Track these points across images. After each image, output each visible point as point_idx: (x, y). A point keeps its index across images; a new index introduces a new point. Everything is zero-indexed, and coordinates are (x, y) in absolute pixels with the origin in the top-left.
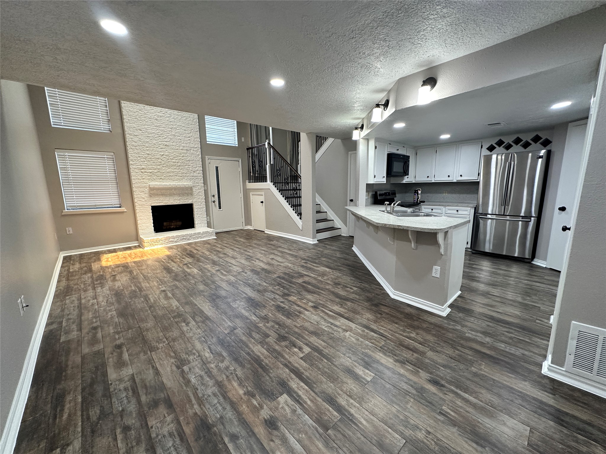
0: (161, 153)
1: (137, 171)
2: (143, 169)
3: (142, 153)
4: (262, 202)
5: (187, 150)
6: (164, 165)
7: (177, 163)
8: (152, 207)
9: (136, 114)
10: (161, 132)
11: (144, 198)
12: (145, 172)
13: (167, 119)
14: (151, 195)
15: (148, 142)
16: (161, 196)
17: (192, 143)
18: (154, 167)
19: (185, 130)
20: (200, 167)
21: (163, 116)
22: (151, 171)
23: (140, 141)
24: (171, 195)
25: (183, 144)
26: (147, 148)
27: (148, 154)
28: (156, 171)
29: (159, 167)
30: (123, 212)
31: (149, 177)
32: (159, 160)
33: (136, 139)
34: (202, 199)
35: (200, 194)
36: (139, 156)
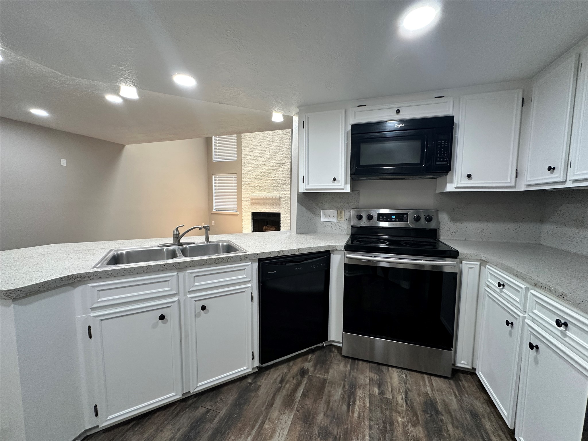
0: (260, 171)
1: (245, 186)
2: (249, 184)
3: (250, 172)
5: (279, 166)
6: (262, 180)
7: (271, 178)
8: (252, 213)
11: (247, 206)
12: (250, 186)
13: (267, 143)
14: (252, 204)
15: (254, 163)
16: (258, 205)
17: (284, 160)
18: (255, 182)
19: (279, 149)
20: (289, 180)
21: (265, 142)
22: (253, 185)
23: (249, 164)
24: (265, 204)
25: (276, 162)
26: (253, 168)
27: (253, 173)
28: (256, 185)
29: (258, 182)
30: (237, 215)
31: (252, 190)
32: (259, 177)
33: (247, 162)
34: (288, 209)
35: (286, 204)
36: (247, 175)
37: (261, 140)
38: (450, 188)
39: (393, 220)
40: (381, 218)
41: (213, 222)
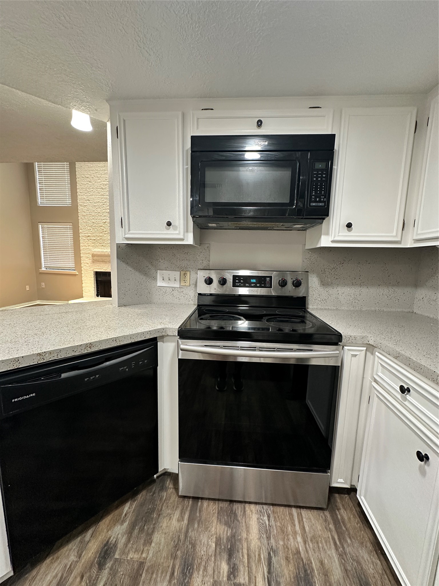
0: (103, 221)
1: (84, 239)
2: (89, 236)
3: (89, 222)
6: (106, 233)
8: (95, 272)
9: (86, 186)
10: (105, 200)
11: (88, 264)
12: (91, 239)
14: (94, 261)
15: (94, 211)
16: (102, 263)
18: (97, 234)
22: (94, 238)
23: (88, 211)
26: (93, 217)
27: (93, 223)
28: (98, 238)
29: (101, 234)
30: (76, 275)
31: (93, 244)
32: (102, 228)
33: (85, 209)
36: (87, 225)
37: (103, 183)
38: (325, 242)
39: (253, 285)
40: (237, 283)
41: (43, 284)
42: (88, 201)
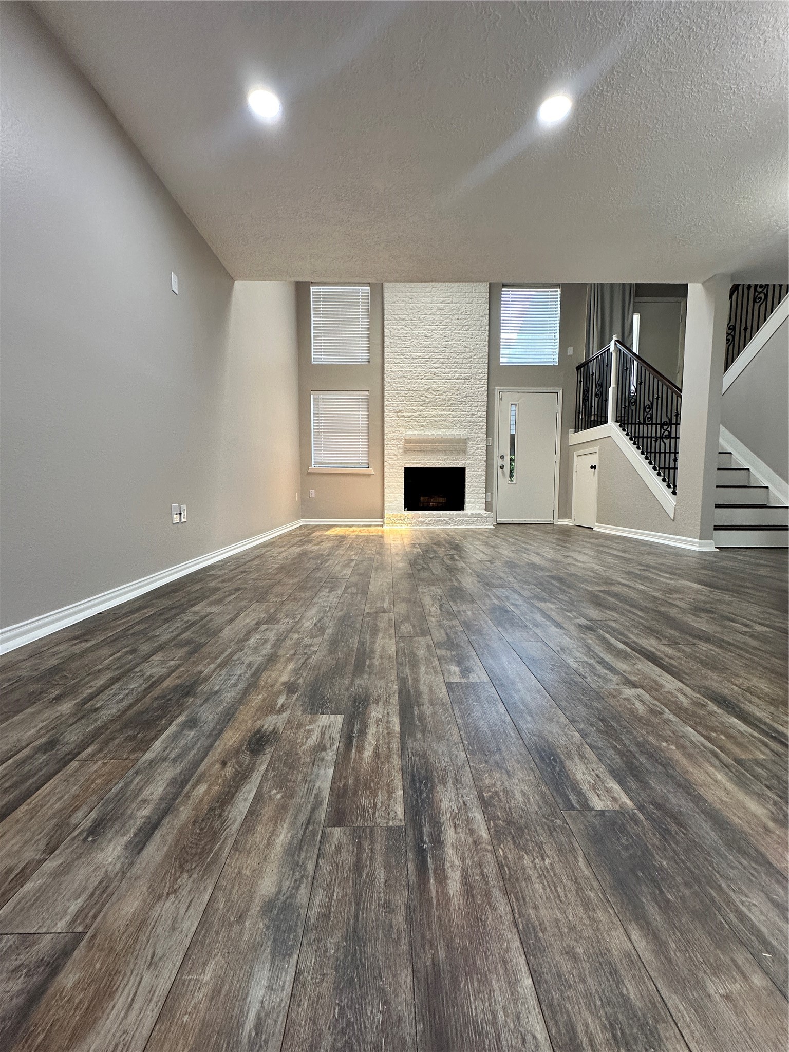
0: (426, 386)
1: (392, 415)
2: (400, 411)
3: (402, 388)
4: (594, 467)
5: (465, 379)
7: (448, 400)
8: (406, 469)
9: (400, 332)
10: (430, 355)
11: (396, 455)
12: (402, 416)
13: (441, 332)
14: (406, 451)
15: (411, 371)
16: (419, 453)
17: (475, 367)
18: (414, 408)
19: (465, 347)
20: (484, 406)
21: (435, 330)
22: (409, 414)
23: (401, 371)
24: (434, 451)
25: (459, 370)
26: (409, 381)
27: (410, 389)
28: (416, 414)
29: (421, 408)
30: (369, 475)
31: (407, 424)
32: (422, 398)
33: (396, 369)
34: (481, 460)
35: (479, 452)
36: (397, 393)
37: (428, 327)
41: (312, 491)
42: (401, 356)
